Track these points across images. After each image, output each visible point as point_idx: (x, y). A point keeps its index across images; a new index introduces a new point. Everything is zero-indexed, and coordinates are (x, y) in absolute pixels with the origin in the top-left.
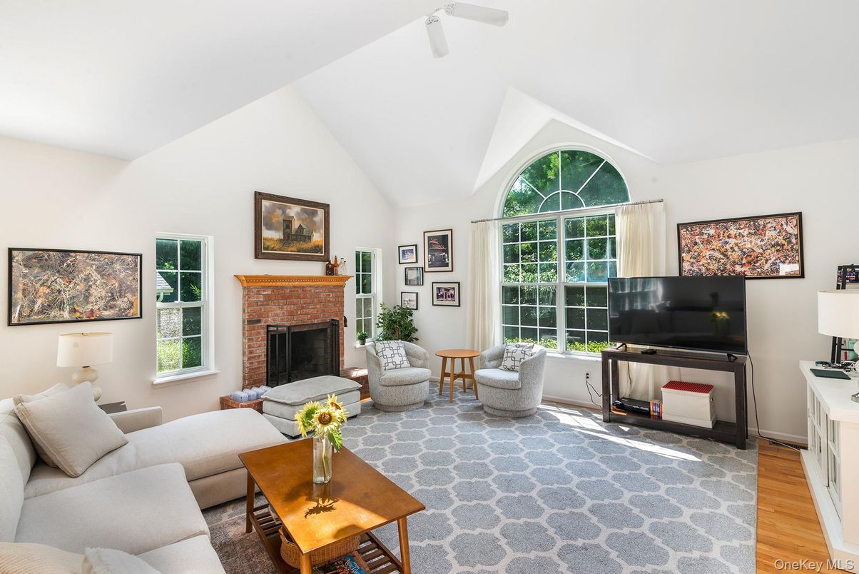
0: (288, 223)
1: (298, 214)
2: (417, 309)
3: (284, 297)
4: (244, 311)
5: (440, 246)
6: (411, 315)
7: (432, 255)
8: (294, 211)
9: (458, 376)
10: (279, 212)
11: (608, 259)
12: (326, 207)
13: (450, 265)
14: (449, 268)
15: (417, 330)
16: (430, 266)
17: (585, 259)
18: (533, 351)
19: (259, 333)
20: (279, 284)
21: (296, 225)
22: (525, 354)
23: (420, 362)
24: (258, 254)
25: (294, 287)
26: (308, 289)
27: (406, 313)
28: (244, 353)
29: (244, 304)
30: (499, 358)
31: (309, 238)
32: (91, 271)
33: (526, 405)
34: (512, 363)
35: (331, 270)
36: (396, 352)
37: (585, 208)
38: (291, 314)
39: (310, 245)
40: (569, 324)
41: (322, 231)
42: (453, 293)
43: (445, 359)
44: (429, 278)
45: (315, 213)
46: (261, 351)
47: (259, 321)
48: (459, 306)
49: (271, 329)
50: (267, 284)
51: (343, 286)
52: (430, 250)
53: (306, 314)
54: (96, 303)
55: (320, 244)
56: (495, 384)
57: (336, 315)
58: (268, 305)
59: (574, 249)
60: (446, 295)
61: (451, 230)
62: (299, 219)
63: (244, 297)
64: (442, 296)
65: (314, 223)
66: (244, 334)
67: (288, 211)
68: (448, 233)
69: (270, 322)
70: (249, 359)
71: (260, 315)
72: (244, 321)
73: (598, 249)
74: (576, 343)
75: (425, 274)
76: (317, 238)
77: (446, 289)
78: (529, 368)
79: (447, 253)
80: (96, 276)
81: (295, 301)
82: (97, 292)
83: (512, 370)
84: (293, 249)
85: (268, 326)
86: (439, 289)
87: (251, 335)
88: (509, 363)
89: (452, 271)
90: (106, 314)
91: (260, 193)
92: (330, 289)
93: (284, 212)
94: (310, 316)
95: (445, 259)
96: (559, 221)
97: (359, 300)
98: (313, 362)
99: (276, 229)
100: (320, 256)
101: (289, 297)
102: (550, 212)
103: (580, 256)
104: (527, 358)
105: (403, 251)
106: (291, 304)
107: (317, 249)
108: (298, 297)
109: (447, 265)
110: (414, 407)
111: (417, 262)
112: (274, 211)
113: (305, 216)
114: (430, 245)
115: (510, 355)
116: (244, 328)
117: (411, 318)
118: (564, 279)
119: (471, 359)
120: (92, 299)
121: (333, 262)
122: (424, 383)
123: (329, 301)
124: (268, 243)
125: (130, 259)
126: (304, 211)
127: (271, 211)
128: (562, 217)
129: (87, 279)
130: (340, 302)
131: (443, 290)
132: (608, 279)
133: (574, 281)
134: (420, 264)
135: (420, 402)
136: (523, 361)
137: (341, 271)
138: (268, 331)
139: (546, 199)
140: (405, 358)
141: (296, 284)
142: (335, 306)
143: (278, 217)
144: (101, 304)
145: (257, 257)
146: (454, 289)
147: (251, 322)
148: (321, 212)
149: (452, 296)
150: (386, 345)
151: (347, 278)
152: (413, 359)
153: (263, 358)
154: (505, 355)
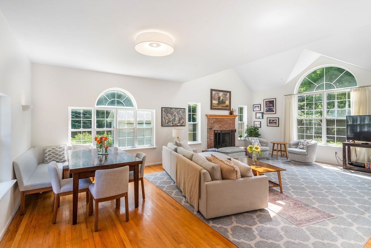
0: (219, 98)
1: (222, 95)
2: (260, 127)
3: (219, 122)
4: (208, 125)
5: (271, 105)
6: (258, 129)
7: (267, 108)
8: (221, 94)
9: (279, 151)
10: (217, 95)
11: (347, 108)
12: (230, 92)
13: (275, 111)
14: (275, 113)
15: (260, 135)
16: (266, 112)
17: (336, 108)
18: (312, 142)
19: (212, 132)
20: (217, 117)
21: (221, 99)
22: (308, 143)
23: (265, 145)
24: (212, 108)
25: (221, 118)
26: (225, 119)
27: (256, 129)
28: (208, 138)
29: (208, 123)
30: (297, 145)
31: (225, 102)
32: (176, 113)
33: (309, 161)
34: (303, 146)
35: (231, 113)
36: (256, 141)
37: (336, 89)
38: (220, 127)
39: (225, 105)
40: (328, 133)
41: (229, 100)
42: (276, 121)
43: (274, 144)
44: (265, 116)
45: (226, 95)
46: (213, 138)
47: (212, 129)
48: (279, 126)
49: (215, 131)
50: (214, 117)
51: (235, 119)
52: (266, 106)
53: (224, 127)
54: (176, 122)
55: (228, 105)
56: (296, 153)
57: (233, 128)
58: (214, 124)
59: (331, 105)
60: (273, 122)
61: (276, 99)
62: (222, 97)
63: (208, 121)
64: (271, 123)
65: (227, 98)
66: (208, 133)
67: (219, 94)
68: (274, 100)
69: (215, 129)
70: (210, 140)
71: (212, 127)
72: (208, 129)
73: (342, 104)
74: (331, 142)
75: (264, 115)
76: (227, 103)
77: (273, 120)
78: (310, 148)
79: (273, 107)
80: (176, 114)
81: (221, 123)
82: (177, 119)
83: (303, 149)
84: (220, 106)
85: (214, 130)
86: (270, 120)
87: (210, 133)
88: (301, 146)
89: (276, 113)
90: (179, 124)
91: (212, 89)
92: (231, 120)
93: (218, 95)
94: (226, 128)
95: (272, 109)
96: (324, 94)
97: (239, 123)
98: (225, 144)
99: (216, 100)
100: (228, 108)
101: (220, 122)
102: (319, 91)
103: (333, 107)
104: (309, 144)
105: (255, 107)
106: (220, 124)
107: (227, 106)
108: (222, 122)
109: (273, 111)
110: (264, 159)
111: (261, 110)
112: (216, 95)
113: (224, 96)
114: (266, 104)
115: (302, 143)
116: (208, 131)
117: (258, 131)
118: (326, 116)
119: (285, 145)
120: (176, 120)
121: (232, 111)
122: (268, 151)
123: (231, 124)
124: (214, 105)
125: (183, 110)
126: (224, 94)
127: (215, 95)
128: (325, 93)
129: (175, 115)
130: (234, 124)
131: (272, 121)
132: (347, 116)
133: (330, 117)
134: (262, 111)
135: (266, 158)
136: (307, 145)
137: (235, 114)
138: (214, 132)
139: (317, 86)
140: (259, 143)
141: (222, 117)
142: (233, 125)
143: (217, 97)
144: (178, 122)
145: (211, 109)
146: (276, 120)
147: (210, 129)
148: (228, 94)
149: (275, 122)
150: (253, 138)
151: (236, 116)
152: (262, 144)
153: (213, 140)
154: (300, 144)
